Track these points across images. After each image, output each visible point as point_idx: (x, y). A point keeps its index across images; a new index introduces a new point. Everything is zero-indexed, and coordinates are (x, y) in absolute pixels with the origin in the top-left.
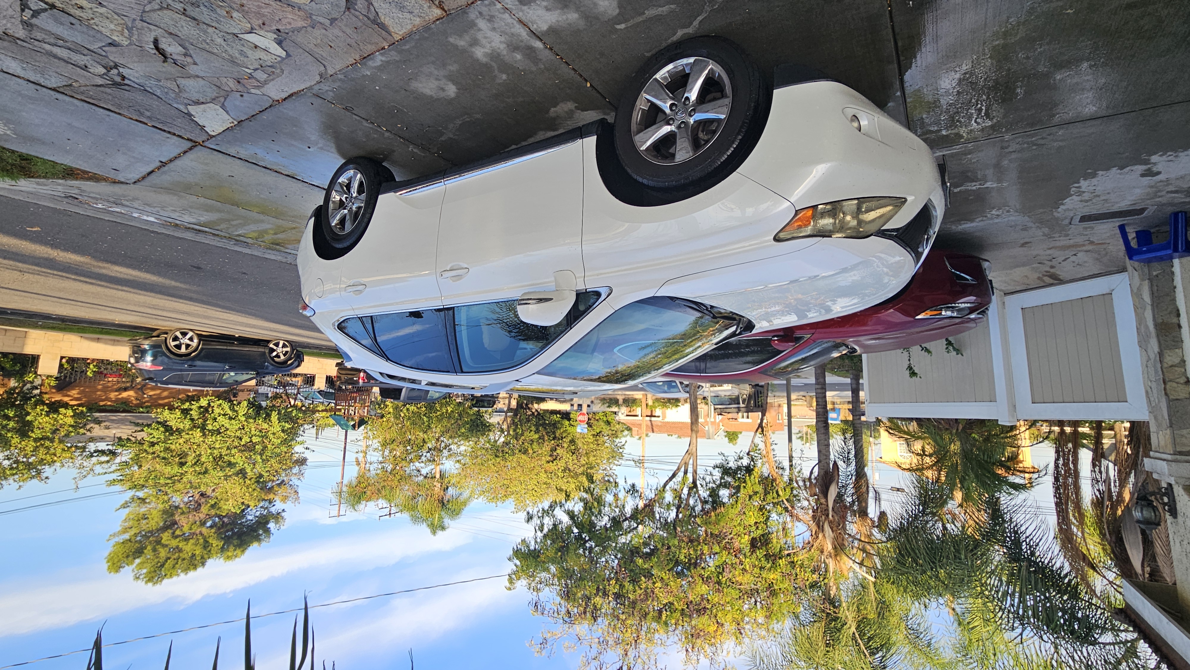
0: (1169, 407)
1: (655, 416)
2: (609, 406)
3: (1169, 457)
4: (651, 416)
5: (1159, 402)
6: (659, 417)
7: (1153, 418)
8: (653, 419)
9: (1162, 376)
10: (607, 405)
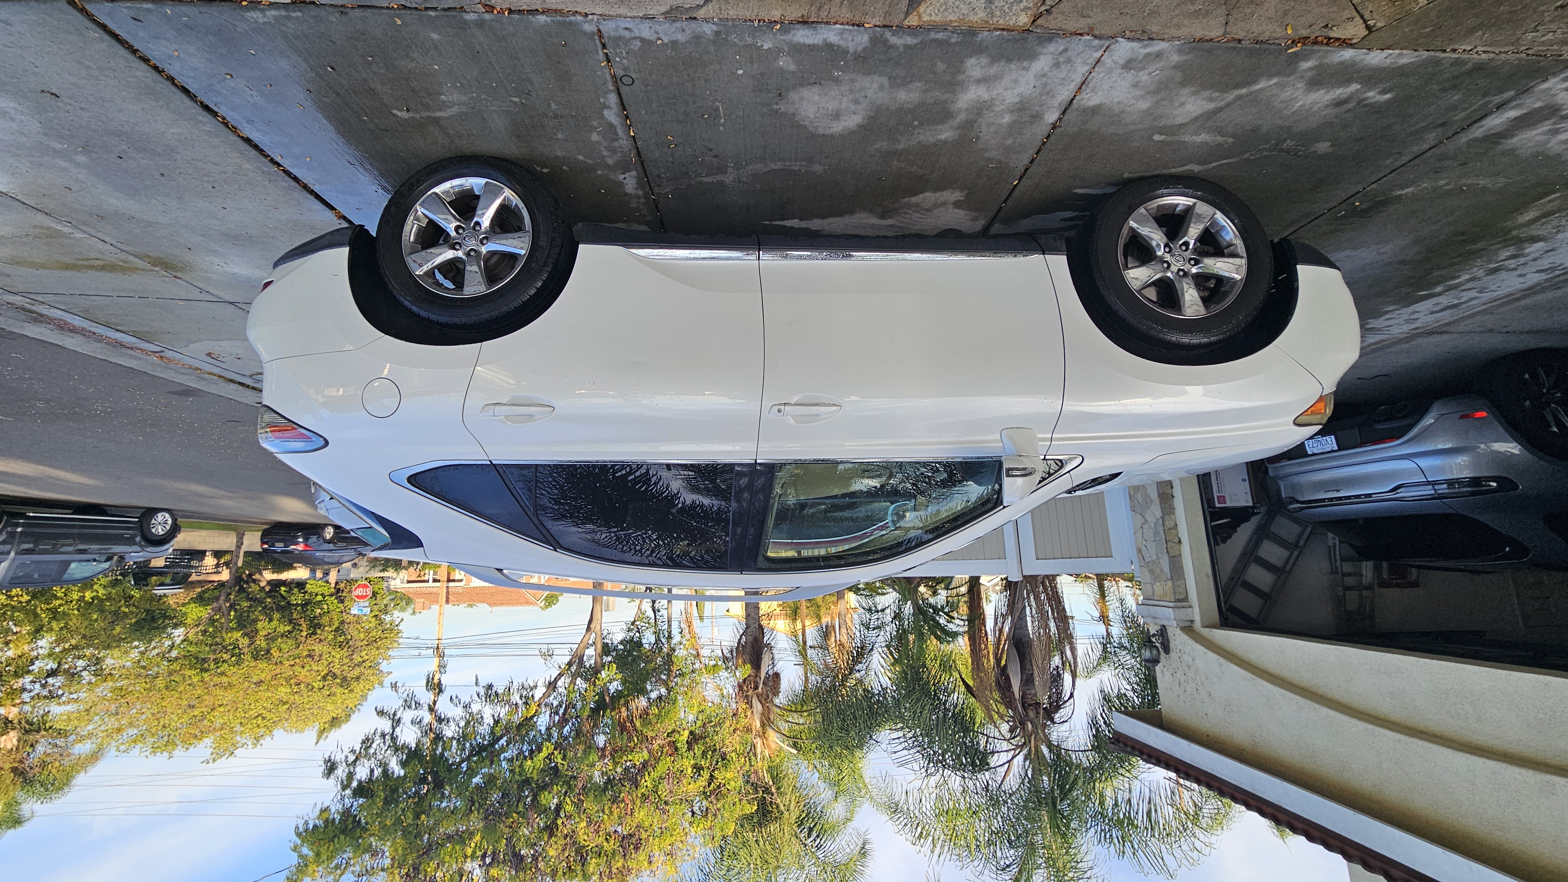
0: (1170, 563)
1: (454, 581)
2: (383, 570)
3: (1172, 604)
4: (449, 580)
5: (1158, 558)
6: (461, 581)
7: (1147, 573)
8: (451, 584)
9: (1164, 537)
10: (381, 568)
